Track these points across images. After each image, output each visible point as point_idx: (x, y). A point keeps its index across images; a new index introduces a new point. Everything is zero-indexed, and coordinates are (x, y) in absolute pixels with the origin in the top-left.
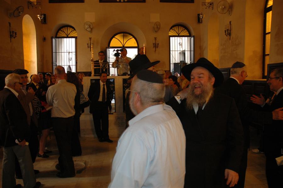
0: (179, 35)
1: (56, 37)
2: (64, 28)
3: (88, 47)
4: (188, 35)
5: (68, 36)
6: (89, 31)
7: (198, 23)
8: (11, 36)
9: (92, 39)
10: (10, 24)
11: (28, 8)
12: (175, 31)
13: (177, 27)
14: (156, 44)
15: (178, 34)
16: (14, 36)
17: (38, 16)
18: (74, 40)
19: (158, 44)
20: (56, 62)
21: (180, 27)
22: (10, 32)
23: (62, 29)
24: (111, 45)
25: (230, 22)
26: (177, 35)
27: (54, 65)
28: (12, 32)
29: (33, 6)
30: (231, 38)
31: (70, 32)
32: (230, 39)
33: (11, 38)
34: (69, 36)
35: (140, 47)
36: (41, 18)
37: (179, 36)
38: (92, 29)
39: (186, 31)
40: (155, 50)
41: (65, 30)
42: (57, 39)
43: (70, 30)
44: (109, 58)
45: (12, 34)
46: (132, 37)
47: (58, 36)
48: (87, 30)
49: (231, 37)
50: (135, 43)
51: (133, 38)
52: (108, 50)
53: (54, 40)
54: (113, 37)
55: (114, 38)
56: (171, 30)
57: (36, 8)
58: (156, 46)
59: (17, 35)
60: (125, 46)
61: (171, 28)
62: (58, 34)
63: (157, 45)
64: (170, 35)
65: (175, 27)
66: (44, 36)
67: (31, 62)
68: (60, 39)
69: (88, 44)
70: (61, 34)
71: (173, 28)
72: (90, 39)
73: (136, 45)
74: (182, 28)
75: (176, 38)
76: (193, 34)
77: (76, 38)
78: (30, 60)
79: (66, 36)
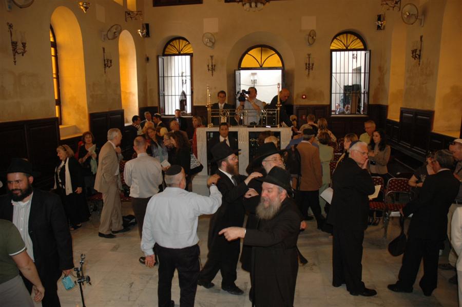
0: (347, 48)
1: (164, 55)
2: (174, 42)
3: (209, 70)
4: (363, 47)
5: (180, 53)
6: (209, 47)
7: (378, 29)
8: (105, 65)
9: (214, 58)
10: (104, 49)
11: (126, 21)
12: (341, 41)
13: (345, 35)
14: (309, 64)
15: (345, 46)
16: (109, 65)
17: (139, 30)
18: (188, 57)
19: (313, 65)
20: (164, 91)
21: (349, 35)
22: (104, 60)
23: (171, 43)
24: (243, 66)
25: (421, 37)
26: (345, 48)
27: (161, 95)
28: (106, 61)
29: (131, 18)
30: (421, 63)
31: (183, 46)
32: (419, 64)
33: (105, 68)
34: (182, 53)
35: (286, 68)
36: (142, 33)
37: (347, 50)
38: (214, 44)
39: (360, 41)
40: (309, 74)
41: (176, 43)
42: (165, 58)
43: (183, 43)
44: (240, 85)
45: (106, 62)
46: (274, 53)
47: (166, 53)
48: (206, 45)
49: (421, 61)
50: (278, 61)
51: (276, 54)
52: (237, 72)
53: (160, 60)
54: (246, 53)
55: (247, 55)
56: (335, 41)
57: (136, 19)
58: (309, 67)
59: (112, 64)
60: (263, 66)
61: (335, 38)
62: (167, 50)
63: (311, 65)
64: (331, 48)
65: (341, 36)
66: (146, 55)
67: (130, 93)
68: (169, 57)
69: (208, 66)
70: (170, 50)
71: (338, 38)
72: (212, 57)
73: (280, 65)
74: (352, 37)
75: (342, 53)
76: (370, 46)
77: (191, 55)
78: (128, 91)
79: (177, 53)
